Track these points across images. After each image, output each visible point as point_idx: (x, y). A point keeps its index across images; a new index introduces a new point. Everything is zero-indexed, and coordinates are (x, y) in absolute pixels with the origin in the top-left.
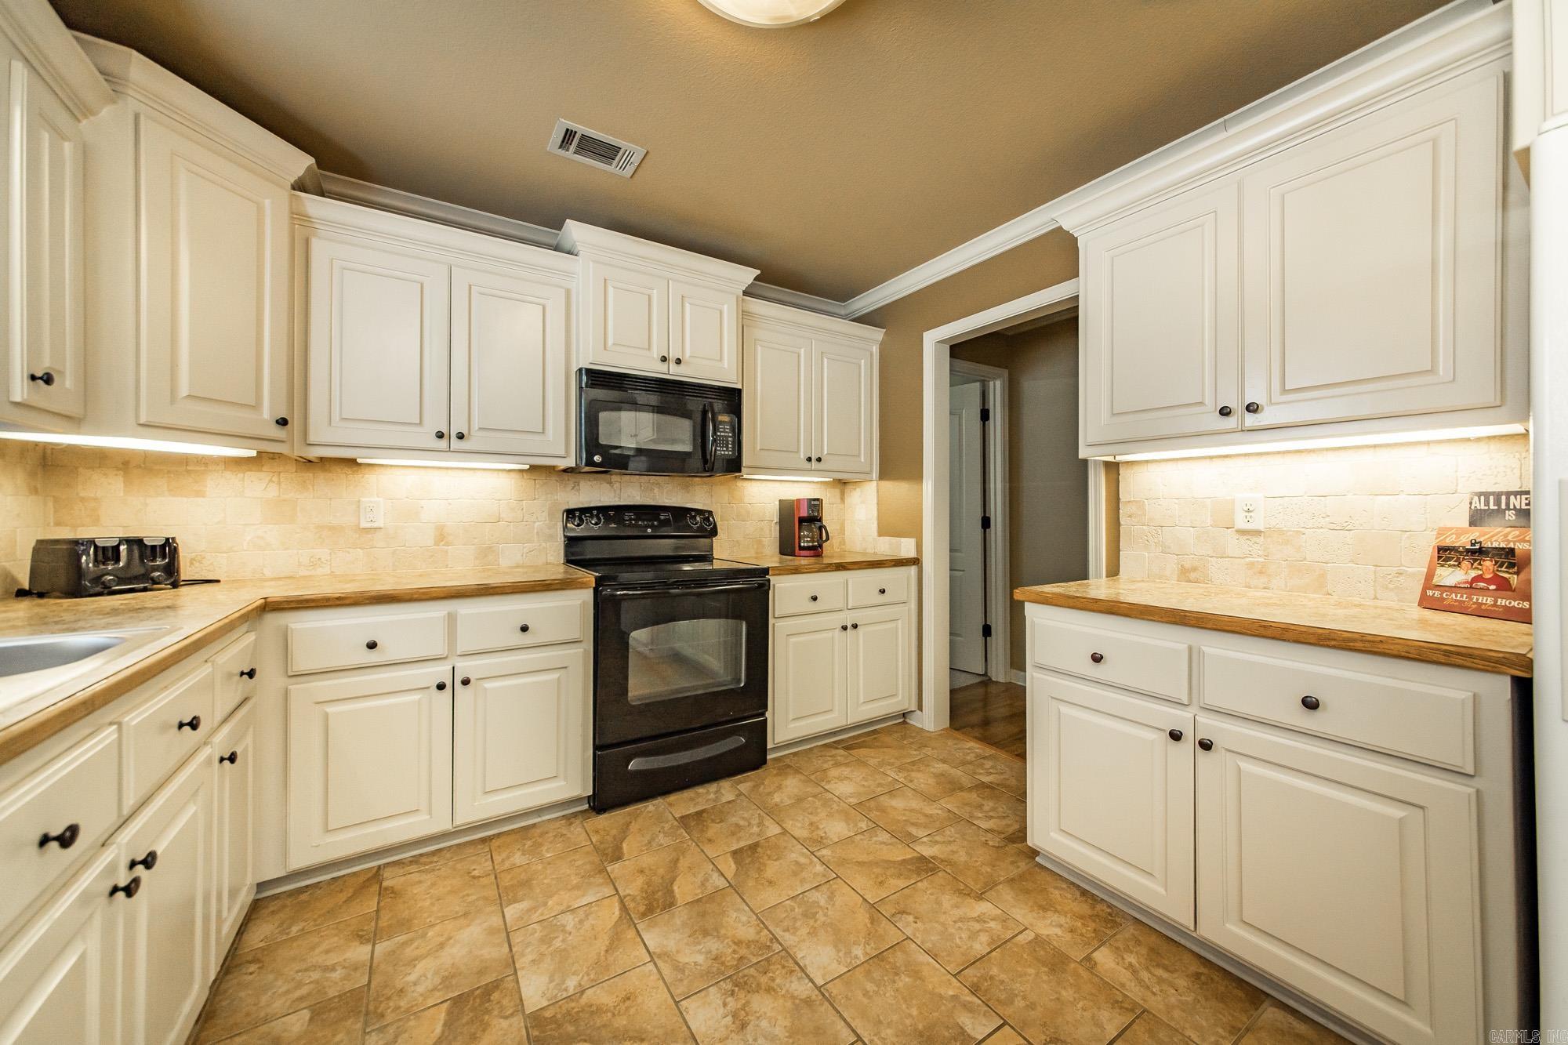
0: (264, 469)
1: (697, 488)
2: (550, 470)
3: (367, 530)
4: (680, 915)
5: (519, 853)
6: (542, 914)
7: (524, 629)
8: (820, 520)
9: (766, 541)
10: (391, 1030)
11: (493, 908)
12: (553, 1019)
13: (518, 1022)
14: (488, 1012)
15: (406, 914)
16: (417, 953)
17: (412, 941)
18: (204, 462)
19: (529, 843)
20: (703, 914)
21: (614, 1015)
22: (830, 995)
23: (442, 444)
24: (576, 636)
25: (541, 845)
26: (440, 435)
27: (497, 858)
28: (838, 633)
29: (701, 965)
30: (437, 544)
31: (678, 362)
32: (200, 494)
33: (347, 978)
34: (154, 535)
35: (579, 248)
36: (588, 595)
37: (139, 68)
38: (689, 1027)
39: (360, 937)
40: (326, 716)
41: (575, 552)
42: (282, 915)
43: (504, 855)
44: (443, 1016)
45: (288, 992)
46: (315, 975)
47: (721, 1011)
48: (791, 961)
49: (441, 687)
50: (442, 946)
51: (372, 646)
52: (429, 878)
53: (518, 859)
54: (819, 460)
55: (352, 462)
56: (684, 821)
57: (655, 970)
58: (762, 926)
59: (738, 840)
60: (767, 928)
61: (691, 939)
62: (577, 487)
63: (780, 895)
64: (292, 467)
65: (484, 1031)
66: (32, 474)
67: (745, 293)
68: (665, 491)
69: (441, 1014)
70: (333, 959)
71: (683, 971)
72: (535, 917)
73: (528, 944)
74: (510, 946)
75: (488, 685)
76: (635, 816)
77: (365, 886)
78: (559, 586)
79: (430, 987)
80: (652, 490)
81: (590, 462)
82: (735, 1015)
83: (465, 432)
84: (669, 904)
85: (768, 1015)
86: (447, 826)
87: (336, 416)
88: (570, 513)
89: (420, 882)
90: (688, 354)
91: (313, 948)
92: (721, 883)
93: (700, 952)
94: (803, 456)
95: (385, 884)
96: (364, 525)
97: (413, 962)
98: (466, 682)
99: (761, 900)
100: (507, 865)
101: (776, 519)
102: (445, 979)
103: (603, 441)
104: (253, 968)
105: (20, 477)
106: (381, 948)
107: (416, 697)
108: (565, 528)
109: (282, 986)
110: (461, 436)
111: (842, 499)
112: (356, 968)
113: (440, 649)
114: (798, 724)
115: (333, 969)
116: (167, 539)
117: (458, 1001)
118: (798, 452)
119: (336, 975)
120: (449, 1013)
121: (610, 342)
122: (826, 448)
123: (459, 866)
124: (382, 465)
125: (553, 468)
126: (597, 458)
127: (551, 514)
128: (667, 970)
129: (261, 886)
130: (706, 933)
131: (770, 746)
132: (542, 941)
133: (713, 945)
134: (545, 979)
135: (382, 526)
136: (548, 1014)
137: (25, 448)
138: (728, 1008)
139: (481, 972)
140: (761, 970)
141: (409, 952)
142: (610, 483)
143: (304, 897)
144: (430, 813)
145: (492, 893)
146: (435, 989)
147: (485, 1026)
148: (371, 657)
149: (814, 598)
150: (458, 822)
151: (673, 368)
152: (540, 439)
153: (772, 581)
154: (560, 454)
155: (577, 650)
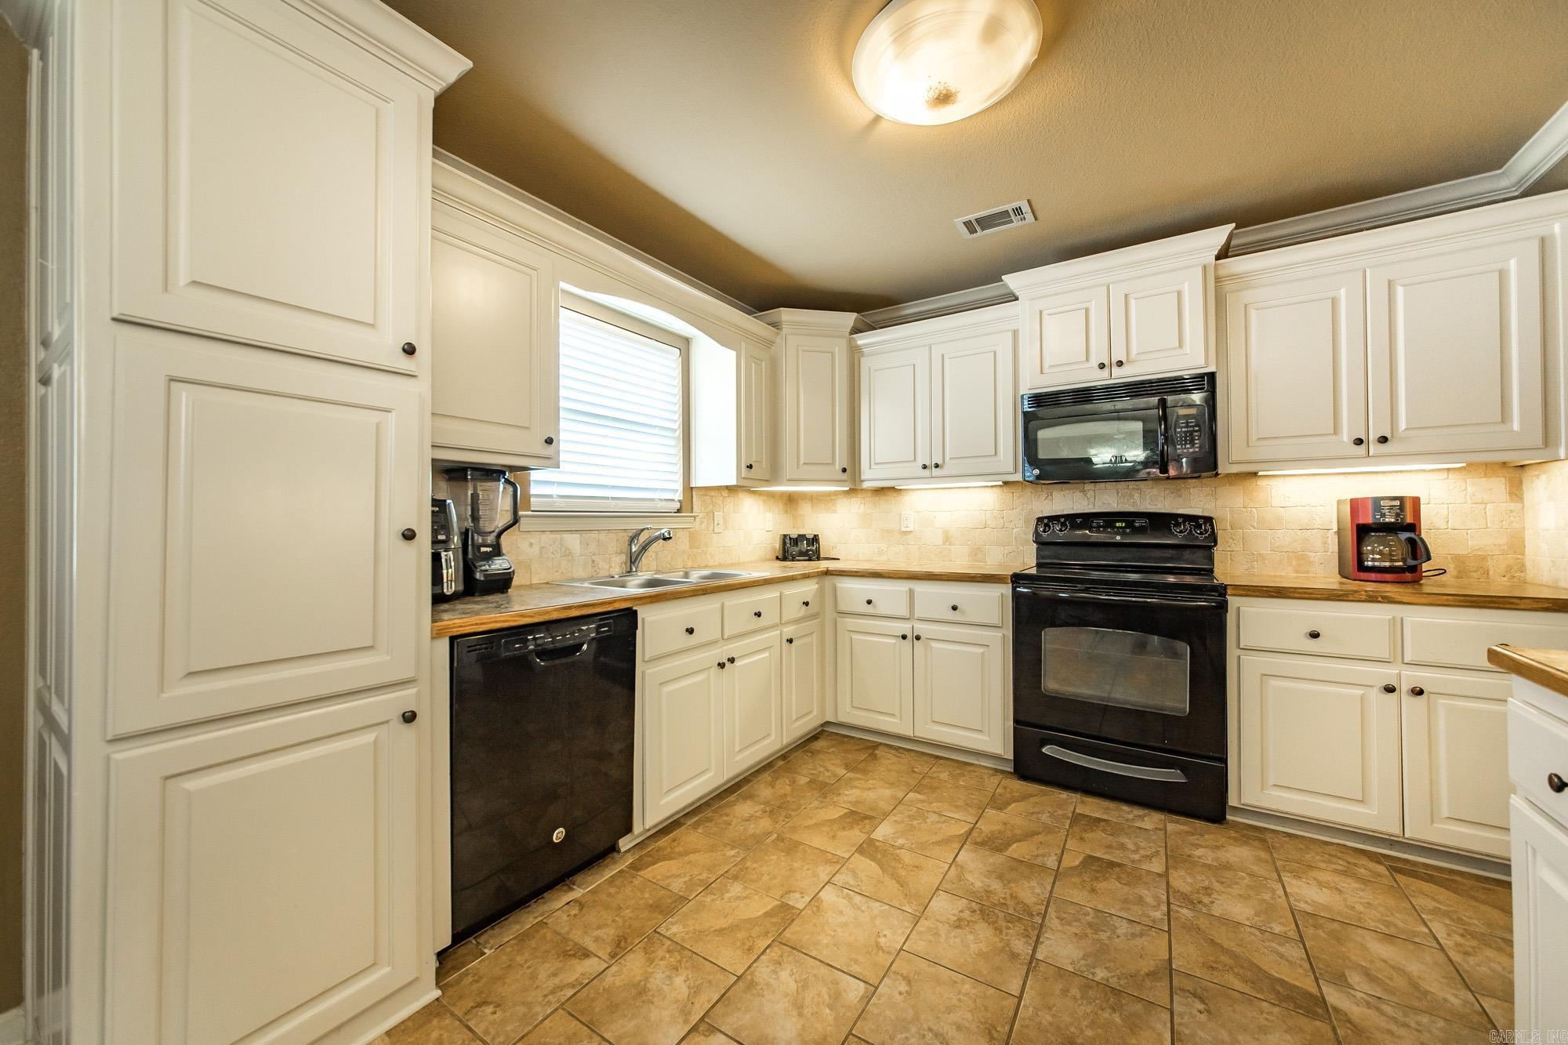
0: (859, 496)
3: (905, 533)
4: (998, 859)
5: (948, 773)
6: (924, 806)
7: (956, 608)
8: (1413, 527)
10: (824, 804)
11: (905, 789)
12: (877, 848)
13: (864, 837)
14: (858, 824)
15: (870, 768)
16: (859, 785)
17: (861, 779)
18: (829, 494)
19: (958, 771)
20: (1012, 869)
21: (902, 867)
22: (1035, 967)
23: (927, 472)
24: (996, 621)
25: (964, 776)
26: (927, 466)
27: (934, 769)
28: (1376, 696)
29: (974, 887)
30: (944, 544)
31: (1121, 365)
32: (835, 511)
33: (829, 777)
34: (809, 532)
35: (1019, 293)
36: (1006, 589)
37: (786, 315)
38: (930, 902)
39: (847, 767)
42: (833, 742)
43: (939, 770)
44: (842, 813)
45: (810, 769)
46: (822, 769)
47: (956, 912)
48: (1036, 932)
49: (905, 638)
50: (869, 789)
51: (870, 603)
52: (895, 759)
53: (944, 776)
54: (1384, 440)
55: (893, 489)
56: (1076, 818)
57: (946, 869)
58: (1045, 903)
59: (1106, 853)
60: (1047, 907)
61: (987, 873)
62: (1050, 497)
63: (1089, 902)
64: (870, 494)
65: (849, 829)
66: (786, 504)
67: (1220, 257)
68: (1148, 497)
69: (843, 812)
70: (832, 768)
71: (960, 881)
72: (919, 805)
73: (903, 813)
74: (894, 809)
75: (934, 644)
76: (1045, 794)
77: (868, 748)
78: (979, 580)
79: (849, 800)
80: (1131, 496)
82: (959, 920)
83: (941, 462)
84: (999, 850)
85: (979, 936)
88: (1040, 521)
89: (889, 759)
90: (1133, 353)
91: (830, 760)
92: (1051, 862)
93: (982, 882)
95: (876, 752)
96: (903, 529)
97: (852, 787)
98: (919, 638)
99: (1068, 893)
100: (935, 775)
102: (857, 802)
103: (1042, 455)
104: (809, 755)
105: (781, 506)
106: (850, 775)
107: (891, 641)
108: (1036, 534)
109: (810, 766)
110: (939, 465)
112: (835, 775)
113: (906, 612)
114: (1276, 793)
115: (828, 771)
116: (815, 536)
117: (852, 813)
118: (1336, 431)
119: (827, 774)
120: (845, 814)
121: (1046, 365)
123: (912, 762)
124: (906, 490)
127: (1027, 521)
128: (953, 871)
129: (828, 723)
130: (1000, 877)
131: (1231, 802)
132: (909, 816)
133: (996, 885)
134: (892, 831)
135: (913, 529)
136: (877, 844)
137: (782, 494)
138: (961, 914)
139: (872, 809)
140: (1007, 918)
141: (856, 783)
143: (846, 740)
144: (901, 720)
145: (913, 783)
146: (850, 802)
147: (852, 828)
148: (869, 609)
149: (1315, 635)
150: (916, 734)
151: (1116, 371)
152: (995, 459)
153: (1233, 602)
154: (1011, 469)
155: (998, 634)
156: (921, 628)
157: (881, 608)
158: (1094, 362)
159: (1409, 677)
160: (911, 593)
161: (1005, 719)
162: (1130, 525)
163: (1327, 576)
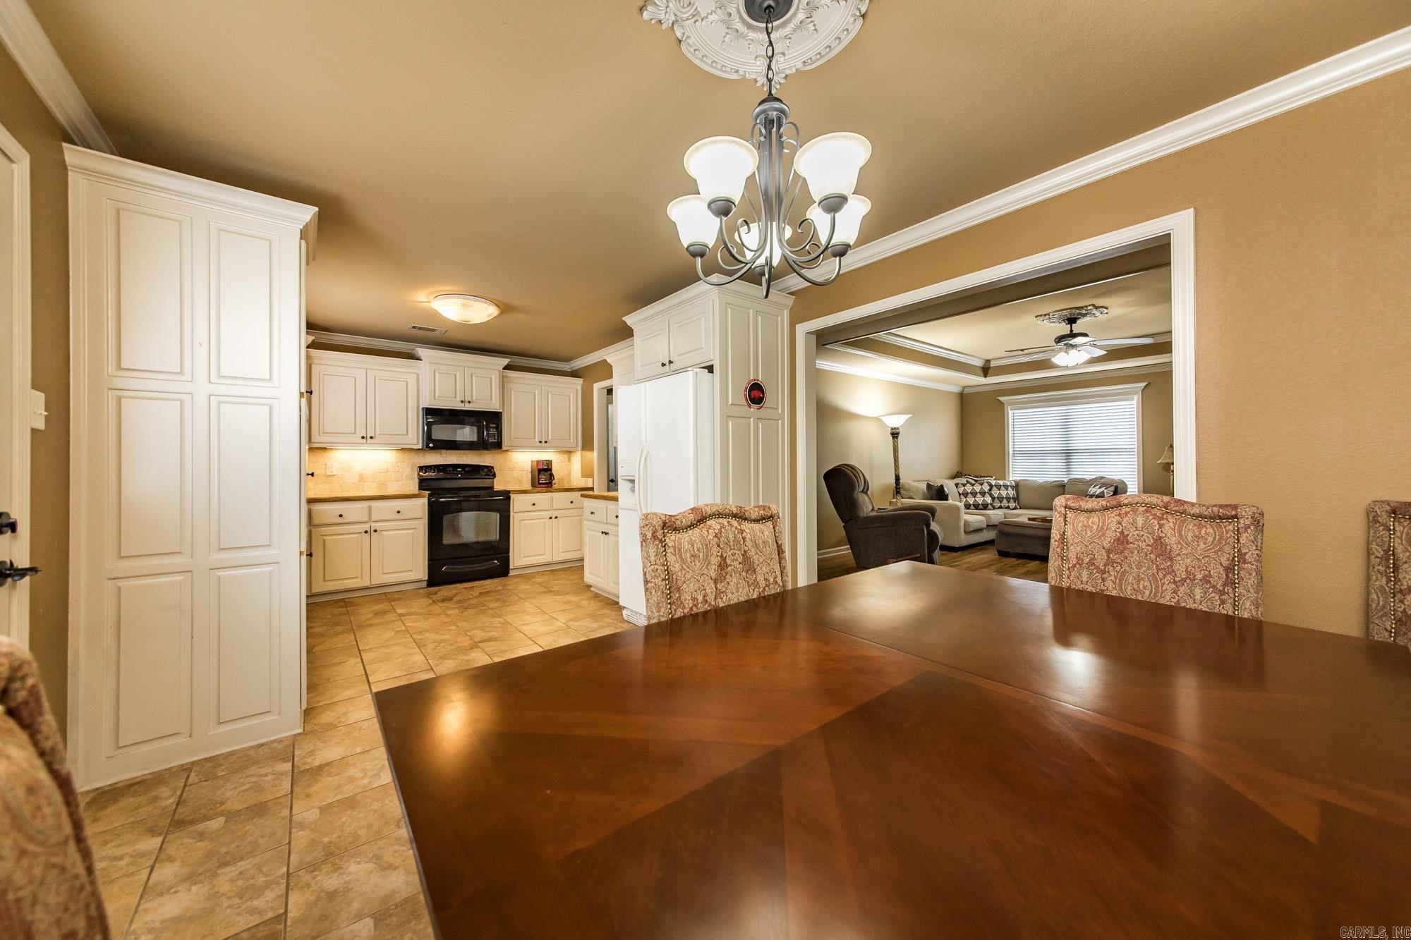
1: (486, 456)
2: (412, 450)
7: (399, 512)
8: (551, 470)
9: (524, 480)
19: (401, 593)
23: (363, 441)
24: (420, 516)
25: (406, 594)
26: (363, 438)
27: (388, 596)
28: (547, 520)
30: (360, 479)
31: (469, 402)
35: (422, 358)
36: (425, 501)
40: (324, 540)
41: (423, 484)
49: (366, 532)
51: (341, 516)
52: (362, 599)
54: (546, 442)
55: (325, 449)
56: (465, 588)
62: (423, 457)
67: (504, 369)
68: (469, 457)
75: (384, 533)
81: (427, 446)
83: (373, 436)
86: (367, 584)
87: (321, 432)
88: (421, 468)
89: (359, 600)
90: (474, 398)
94: (537, 440)
95: (346, 601)
98: (375, 531)
100: (392, 597)
101: (530, 470)
103: (433, 437)
107: (357, 535)
108: (419, 474)
110: (371, 438)
111: (569, 460)
113: (366, 519)
114: (525, 559)
118: (535, 438)
121: (437, 396)
122: (550, 435)
123: (373, 597)
124: (336, 449)
125: (413, 449)
126: (431, 445)
127: (412, 468)
131: (511, 568)
142: (441, 454)
144: (362, 578)
148: (340, 520)
149: (534, 504)
150: (372, 583)
151: (467, 404)
152: (407, 437)
153: (512, 496)
154: (416, 443)
155: (421, 522)
156: (375, 526)
157: (348, 518)
158: (458, 399)
159: (554, 514)
160: (370, 508)
161: (425, 561)
162: (463, 469)
163: (528, 486)
